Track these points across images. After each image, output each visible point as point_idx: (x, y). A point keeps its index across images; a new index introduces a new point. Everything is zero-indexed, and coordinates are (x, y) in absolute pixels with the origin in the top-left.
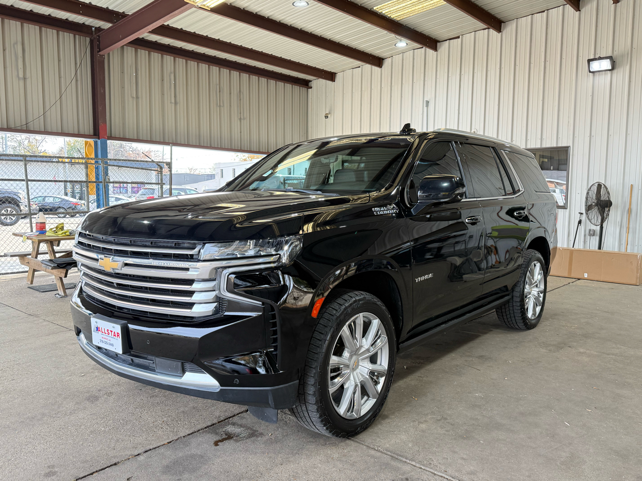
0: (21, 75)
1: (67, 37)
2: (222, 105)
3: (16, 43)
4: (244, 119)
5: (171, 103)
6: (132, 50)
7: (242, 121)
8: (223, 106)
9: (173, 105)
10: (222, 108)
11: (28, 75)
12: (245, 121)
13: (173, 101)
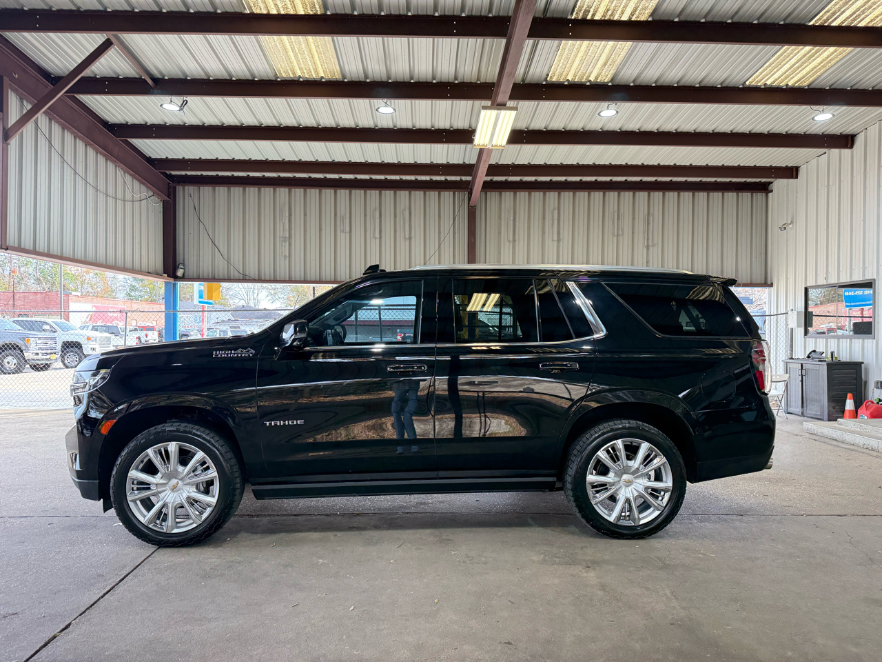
0: (407, 236)
1: (447, 195)
2: (620, 233)
3: (405, 210)
4: (653, 246)
5: (553, 240)
6: (510, 195)
7: (651, 249)
8: (623, 234)
9: (555, 243)
10: (621, 238)
11: (413, 235)
12: (656, 248)
13: (555, 238)
